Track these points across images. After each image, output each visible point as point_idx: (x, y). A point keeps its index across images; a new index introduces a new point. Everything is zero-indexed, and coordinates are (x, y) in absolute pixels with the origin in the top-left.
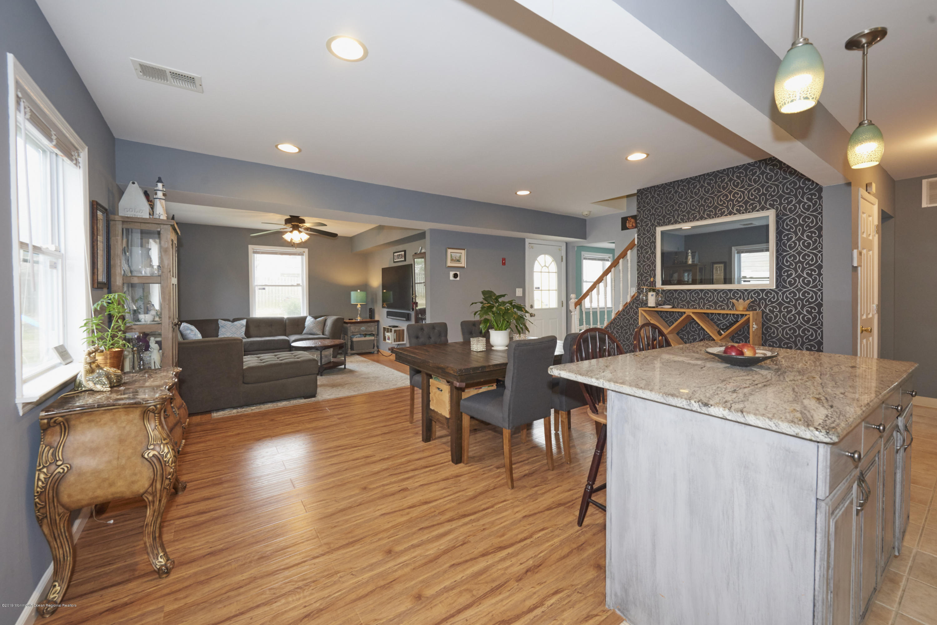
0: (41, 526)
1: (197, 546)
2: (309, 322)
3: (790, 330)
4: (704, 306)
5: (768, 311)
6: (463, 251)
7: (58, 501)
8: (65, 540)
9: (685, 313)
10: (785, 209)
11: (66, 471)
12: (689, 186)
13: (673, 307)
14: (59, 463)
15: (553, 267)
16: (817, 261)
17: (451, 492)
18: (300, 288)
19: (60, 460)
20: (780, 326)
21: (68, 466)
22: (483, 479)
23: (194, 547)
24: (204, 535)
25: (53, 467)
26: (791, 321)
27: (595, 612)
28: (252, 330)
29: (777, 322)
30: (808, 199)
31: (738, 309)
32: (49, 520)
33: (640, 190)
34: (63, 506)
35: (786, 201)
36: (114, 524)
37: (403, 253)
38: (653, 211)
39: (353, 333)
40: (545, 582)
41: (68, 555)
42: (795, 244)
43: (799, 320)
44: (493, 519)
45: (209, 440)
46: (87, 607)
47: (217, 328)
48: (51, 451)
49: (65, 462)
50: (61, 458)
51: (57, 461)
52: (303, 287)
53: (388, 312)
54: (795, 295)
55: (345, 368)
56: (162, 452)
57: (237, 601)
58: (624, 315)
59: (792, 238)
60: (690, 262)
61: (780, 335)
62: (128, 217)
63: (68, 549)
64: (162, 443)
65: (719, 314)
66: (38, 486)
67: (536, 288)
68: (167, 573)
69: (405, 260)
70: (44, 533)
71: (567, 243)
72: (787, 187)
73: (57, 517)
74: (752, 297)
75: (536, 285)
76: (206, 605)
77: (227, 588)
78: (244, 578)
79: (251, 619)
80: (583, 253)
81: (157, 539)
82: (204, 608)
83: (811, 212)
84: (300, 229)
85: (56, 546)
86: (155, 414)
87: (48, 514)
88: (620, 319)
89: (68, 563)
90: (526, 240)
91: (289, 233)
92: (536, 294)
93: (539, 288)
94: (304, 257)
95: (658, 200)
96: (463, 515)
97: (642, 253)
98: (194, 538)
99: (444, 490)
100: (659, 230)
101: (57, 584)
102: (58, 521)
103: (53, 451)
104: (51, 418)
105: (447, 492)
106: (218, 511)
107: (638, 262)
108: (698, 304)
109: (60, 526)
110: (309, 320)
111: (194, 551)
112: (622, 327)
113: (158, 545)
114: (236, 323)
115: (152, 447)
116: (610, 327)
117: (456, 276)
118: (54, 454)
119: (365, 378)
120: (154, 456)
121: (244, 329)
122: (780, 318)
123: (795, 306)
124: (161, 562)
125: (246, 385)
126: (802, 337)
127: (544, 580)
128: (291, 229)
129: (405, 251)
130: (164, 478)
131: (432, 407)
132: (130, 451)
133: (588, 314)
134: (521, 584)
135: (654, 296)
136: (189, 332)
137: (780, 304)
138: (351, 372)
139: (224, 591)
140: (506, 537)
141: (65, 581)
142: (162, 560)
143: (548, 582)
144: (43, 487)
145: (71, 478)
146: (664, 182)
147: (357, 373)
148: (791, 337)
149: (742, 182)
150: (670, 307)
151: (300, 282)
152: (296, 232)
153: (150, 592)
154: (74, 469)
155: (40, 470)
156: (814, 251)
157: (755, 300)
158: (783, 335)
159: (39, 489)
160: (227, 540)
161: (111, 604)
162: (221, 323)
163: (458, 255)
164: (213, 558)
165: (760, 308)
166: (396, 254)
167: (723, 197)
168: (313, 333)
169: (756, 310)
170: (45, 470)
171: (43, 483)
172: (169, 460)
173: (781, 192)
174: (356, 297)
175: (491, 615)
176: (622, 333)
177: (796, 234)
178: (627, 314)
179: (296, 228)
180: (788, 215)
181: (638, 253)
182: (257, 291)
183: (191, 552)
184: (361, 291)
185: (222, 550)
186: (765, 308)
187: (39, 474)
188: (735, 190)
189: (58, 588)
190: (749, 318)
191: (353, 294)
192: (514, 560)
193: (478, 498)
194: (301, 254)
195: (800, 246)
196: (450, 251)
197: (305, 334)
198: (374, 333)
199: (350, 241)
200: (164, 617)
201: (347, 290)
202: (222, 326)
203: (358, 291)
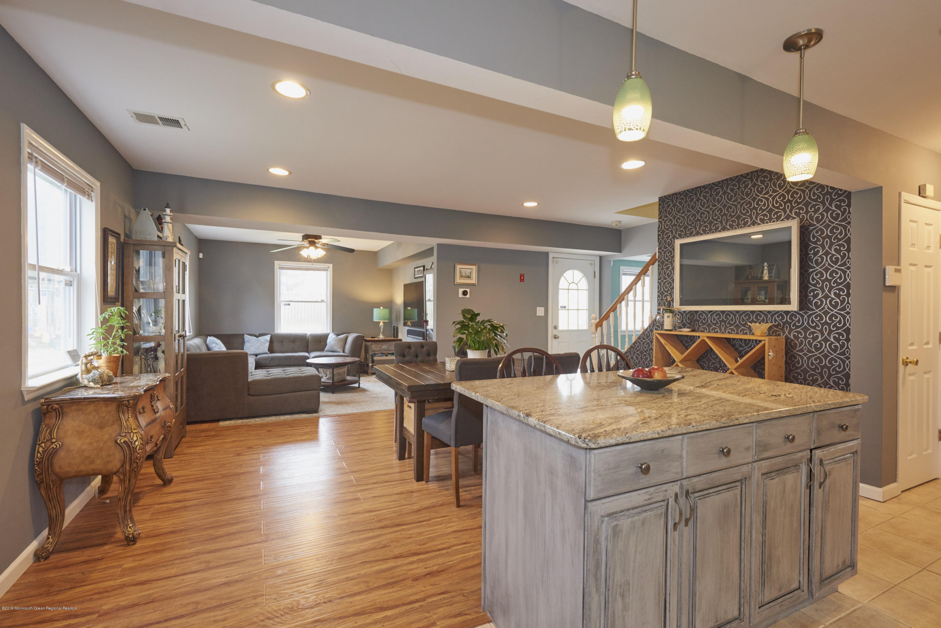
0: (40, 489)
1: (164, 526)
3: (816, 360)
4: (725, 330)
5: (792, 337)
6: (474, 267)
7: (52, 471)
8: (57, 503)
9: (699, 337)
10: (811, 218)
11: (58, 447)
12: (711, 193)
13: (693, 331)
14: (54, 440)
15: (584, 284)
16: (845, 280)
17: (398, 505)
18: (324, 305)
19: (54, 438)
20: (805, 355)
21: (60, 444)
22: (435, 497)
23: (162, 526)
24: (172, 518)
25: (49, 443)
26: (817, 349)
27: (468, 612)
28: (276, 346)
29: (802, 350)
30: (836, 206)
31: (755, 334)
32: (45, 485)
33: (662, 197)
34: (56, 474)
35: (813, 209)
36: (109, 503)
37: (422, 268)
38: (674, 222)
39: (374, 351)
40: (438, 584)
41: (60, 515)
42: (822, 259)
43: (826, 347)
44: (423, 530)
45: (208, 445)
46: (71, 558)
47: (243, 343)
48: (48, 431)
49: (58, 440)
50: (55, 437)
51: (52, 439)
52: (326, 303)
53: (408, 331)
54: (822, 318)
55: (359, 387)
56: (132, 439)
57: (177, 567)
58: (645, 339)
59: (818, 251)
60: (766, 277)
61: (805, 365)
62: (138, 241)
63: (59, 510)
64: (132, 432)
65: (741, 340)
66: (37, 457)
67: (561, 307)
68: (133, 541)
69: (424, 276)
70: (42, 495)
71: (601, 257)
72: (814, 192)
73: (51, 483)
74: (775, 321)
75: (561, 304)
76: (153, 567)
77: (174, 558)
78: (190, 552)
79: (183, 580)
80: (621, 268)
81: (128, 513)
82: (152, 569)
83: (840, 221)
84: (316, 245)
85: (51, 507)
86: (128, 408)
87: (44, 479)
88: (640, 343)
89: (59, 522)
90: (550, 254)
91: (305, 249)
92: (562, 314)
93: (565, 307)
94: (329, 272)
95: (680, 208)
96: (397, 525)
97: (663, 269)
98: (165, 519)
99: (393, 503)
100: (678, 243)
101: (50, 537)
102: (52, 487)
103: (50, 431)
104: (49, 405)
105: (395, 504)
106: (192, 502)
107: (659, 279)
108: (720, 327)
109: (53, 491)
110: (332, 338)
111: (160, 529)
112: (642, 353)
113: (128, 517)
114: (260, 338)
115: (124, 434)
116: (630, 352)
117: (465, 293)
118: (50, 433)
119: (374, 397)
120: (125, 442)
121: (267, 344)
122: (805, 345)
123: (821, 331)
124: (129, 531)
125: (251, 397)
126: (829, 368)
127: (439, 583)
128: (308, 245)
129: (424, 266)
130: (133, 462)
131: (405, 425)
132: (107, 436)
133: (623, 337)
134: (414, 583)
135: (671, 317)
136: (214, 345)
137: (806, 329)
138: (364, 390)
139: (171, 559)
140: (425, 546)
141: (56, 535)
142: (130, 530)
143: (441, 584)
144: (41, 458)
145: (62, 454)
146: (686, 189)
147: (368, 393)
148: (817, 368)
149: (766, 187)
150: (688, 330)
151: (324, 298)
152: (312, 248)
153: (117, 553)
154: (64, 447)
155: (39, 444)
156: (842, 268)
157: (779, 324)
158: (808, 365)
159: (38, 459)
160: (189, 524)
161: (88, 558)
162: (247, 337)
163: (469, 271)
164: (173, 535)
165: (784, 333)
166: (416, 270)
167: (747, 205)
168: (334, 350)
169: (779, 335)
170: (43, 445)
171: (41, 455)
172: (137, 447)
173: (807, 198)
174: (378, 314)
175: (374, 601)
176: (642, 358)
177: (824, 248)
178: (647, 337)
179: (312, 243)
180: (815, 225)
181: (659, 269)
182: (283, 307)
183: (158, 529)
184: (383, 308)
185: (182, 530)
186: (789, 333)
187: (38, 448)
188: (759, 196)
189: (51, 540)
190: (765, 344)
191: (376, 311)
192: (421, 564)
193: (420, 512)
194: (326, 270)
195: (827, 261)
196: (458, 267)
197: (326, 351)
199: (374, 255)
200: (121, 571)
201: (371, 306)
202: (247, 341)
203: (382, 308)
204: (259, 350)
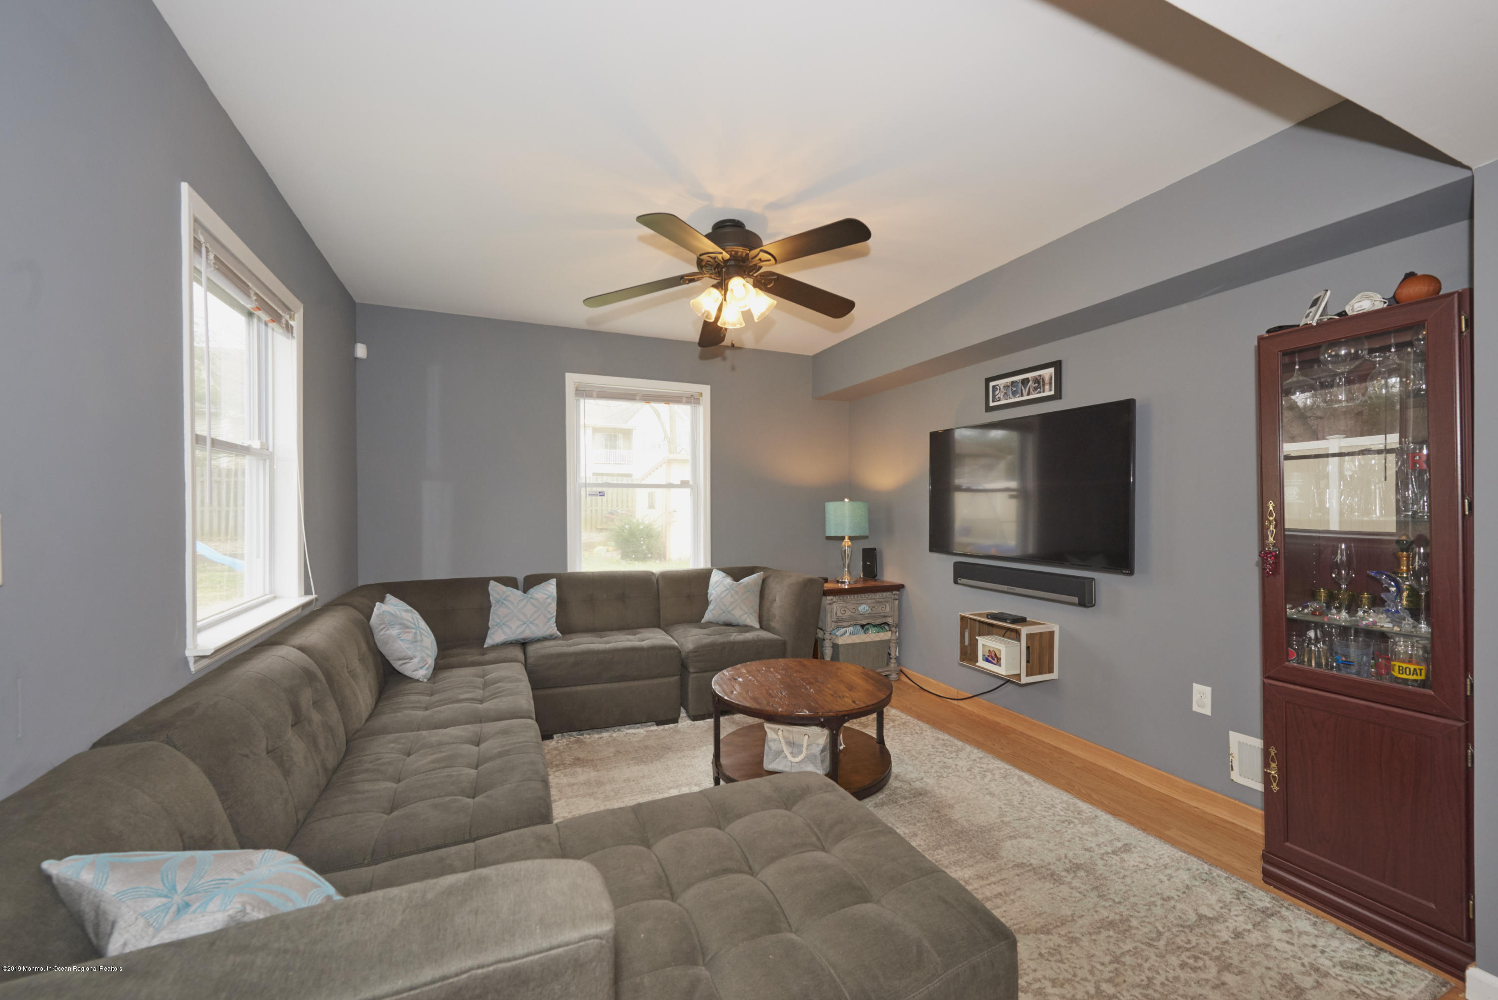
2: (719, 589)
18: (688, 493)
28: (576, 612)
39: (835, 620)
47: (485, 609)
52: (694, 488)
53: (956, 565)
69: (1058, 395)
94: (699, 407)
110: (719, 583)
114: (530, 592)
121: (553, 611)
129: (1057, 365)
151: (687, 477)
162: (496, 590)
168: (731, 618)
174: (840, 518)
182: (586, 501)
184: (851, 500)
191: (832, 508)
194: (692, 399)
197: (710, 621)
198: (890, 621)
201: (815, 498)
202: (498, 602)
203: (847, 500)
204: (533, 628)
